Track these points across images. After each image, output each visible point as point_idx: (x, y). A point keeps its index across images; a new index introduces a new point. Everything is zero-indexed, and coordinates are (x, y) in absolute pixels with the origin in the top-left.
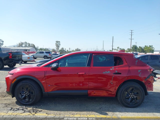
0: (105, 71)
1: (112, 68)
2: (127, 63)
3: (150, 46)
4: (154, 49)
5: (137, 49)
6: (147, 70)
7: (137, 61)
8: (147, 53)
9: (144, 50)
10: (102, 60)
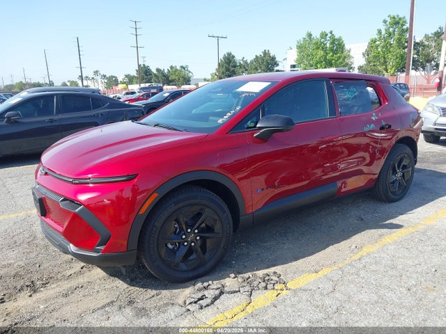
3: (182, 67)
4: (191, 74)
8: (183, 87)
9: (170, 79)
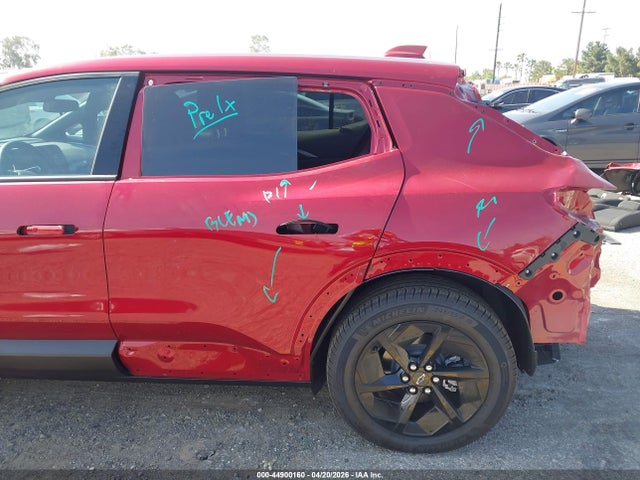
0: (218, 212)
1: (272, 186)
2: (395, 144)
5: (608, 61)
6: (547, 195)
7: (479, 124)
10: (208, 121)
